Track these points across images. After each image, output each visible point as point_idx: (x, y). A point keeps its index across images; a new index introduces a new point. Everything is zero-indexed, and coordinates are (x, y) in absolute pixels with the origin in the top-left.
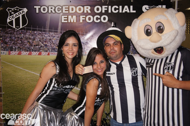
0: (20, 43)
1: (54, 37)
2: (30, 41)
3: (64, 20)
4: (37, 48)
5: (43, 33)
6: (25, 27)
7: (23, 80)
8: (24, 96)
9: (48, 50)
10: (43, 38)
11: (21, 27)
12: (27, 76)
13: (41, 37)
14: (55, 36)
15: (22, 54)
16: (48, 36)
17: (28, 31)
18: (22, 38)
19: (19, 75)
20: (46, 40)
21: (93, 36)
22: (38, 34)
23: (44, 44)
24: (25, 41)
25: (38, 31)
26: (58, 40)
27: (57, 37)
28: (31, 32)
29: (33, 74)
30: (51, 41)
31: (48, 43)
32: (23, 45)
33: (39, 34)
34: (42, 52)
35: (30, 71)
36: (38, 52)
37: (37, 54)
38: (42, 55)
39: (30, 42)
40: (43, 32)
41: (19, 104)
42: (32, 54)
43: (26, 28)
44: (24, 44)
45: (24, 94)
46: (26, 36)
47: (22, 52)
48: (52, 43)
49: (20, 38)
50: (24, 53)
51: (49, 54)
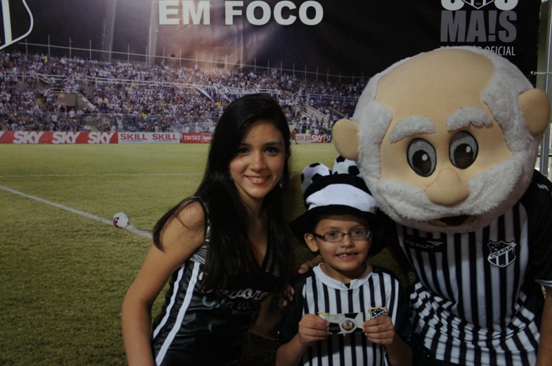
0: (8, 99)
1: (132, 77)
2: (46, 92)
3: (166, 17)
4: (73, 118)
5: (91, 65)
6: (22, 40)
7: (25, 231)
8: (27, 288)
9: (111, 124)
10: (94, 83)
11: (9, 41)
12: (37, 218)
13: (86, 79)
14: (136, 75)
15: (18, 140)
16: (112, 73)
17: (37, 56)
18: (15, 83)
19: (9, 217)
20: (103, 89)
21: (270, 73)
22: (73, 69)
23: (96, 104)
24: (24, 94)
25: (72, 58)
26: (147, 88)
27: (143, 76)
28: (46, 61)
29: (61, 210)
30: (121, 93)
31: (110, 99)
32: (17, 108)
33: (78, 68)
34: (89, 131)
35: (47, 202)
36: (75, 133)
37: (74, 141)
38: (89, 141)
39: (46, 97)
40: (93, 59)
41: (13, 319)
42: (53, 141)
43: (26, 44)
44: (21, 106)
45: (30, 281)
46: (29, 75)
47: (16, 134)
48: (126, 101)
49: (7, 84)
50: (23, 136)
51: (114, 140)
